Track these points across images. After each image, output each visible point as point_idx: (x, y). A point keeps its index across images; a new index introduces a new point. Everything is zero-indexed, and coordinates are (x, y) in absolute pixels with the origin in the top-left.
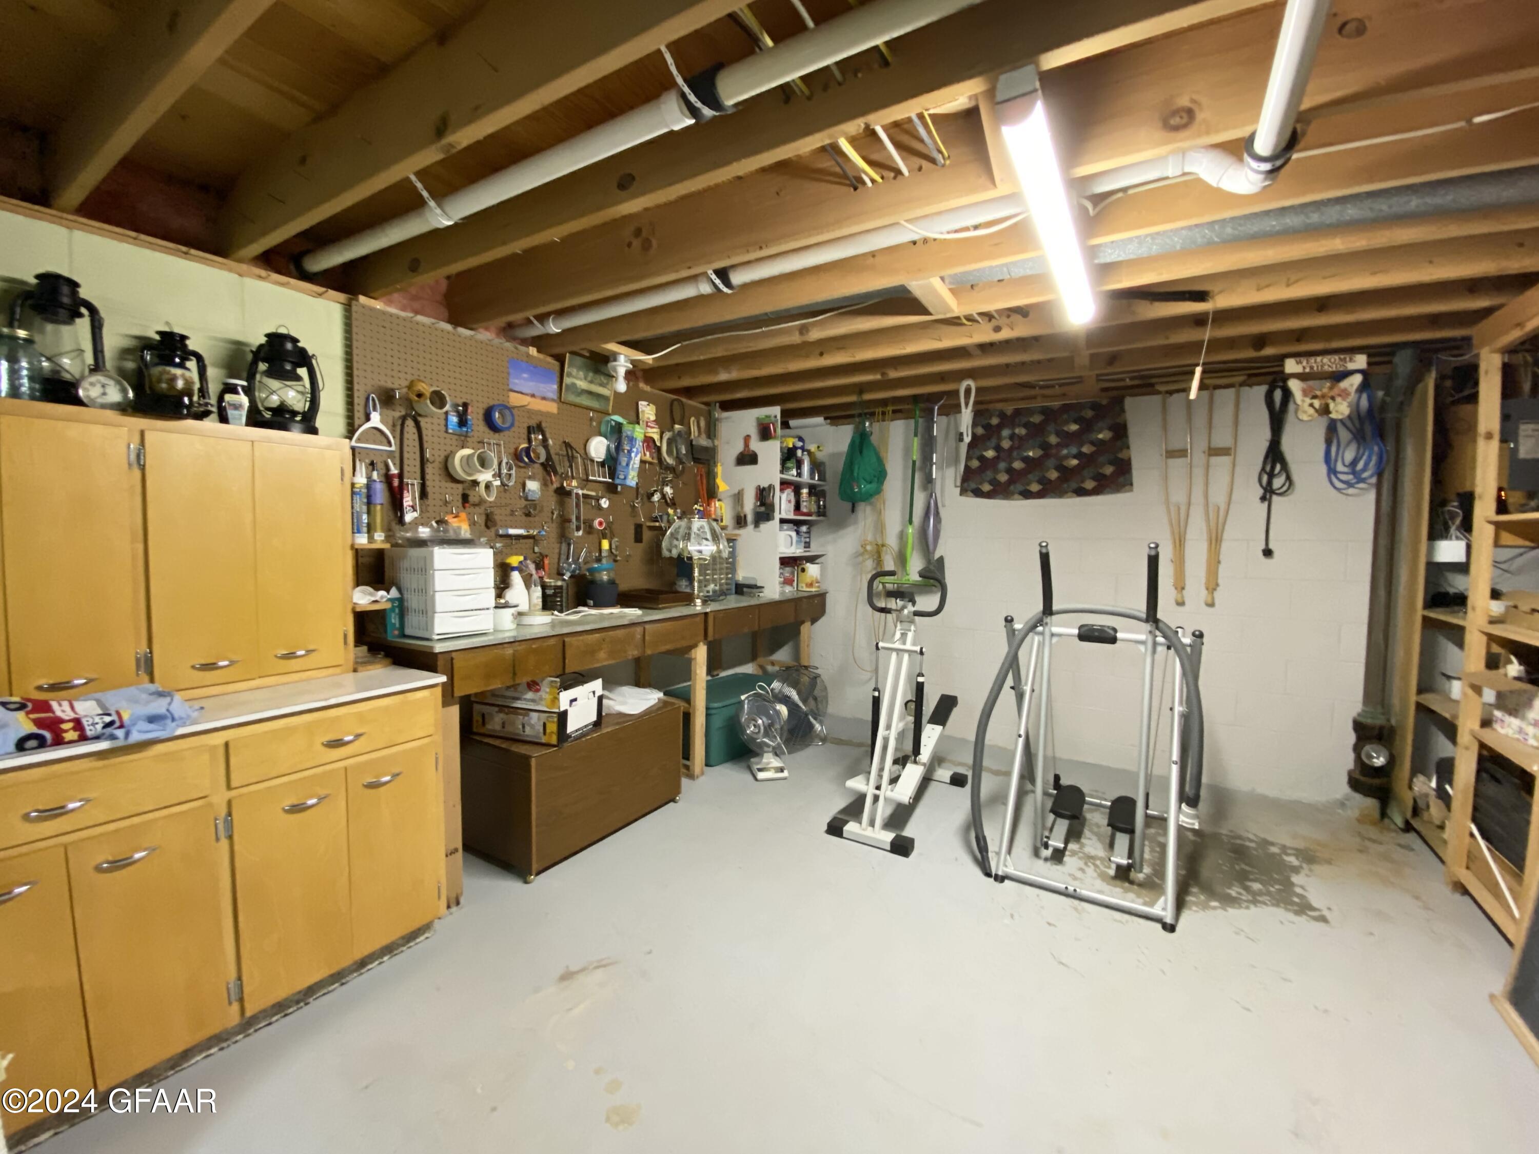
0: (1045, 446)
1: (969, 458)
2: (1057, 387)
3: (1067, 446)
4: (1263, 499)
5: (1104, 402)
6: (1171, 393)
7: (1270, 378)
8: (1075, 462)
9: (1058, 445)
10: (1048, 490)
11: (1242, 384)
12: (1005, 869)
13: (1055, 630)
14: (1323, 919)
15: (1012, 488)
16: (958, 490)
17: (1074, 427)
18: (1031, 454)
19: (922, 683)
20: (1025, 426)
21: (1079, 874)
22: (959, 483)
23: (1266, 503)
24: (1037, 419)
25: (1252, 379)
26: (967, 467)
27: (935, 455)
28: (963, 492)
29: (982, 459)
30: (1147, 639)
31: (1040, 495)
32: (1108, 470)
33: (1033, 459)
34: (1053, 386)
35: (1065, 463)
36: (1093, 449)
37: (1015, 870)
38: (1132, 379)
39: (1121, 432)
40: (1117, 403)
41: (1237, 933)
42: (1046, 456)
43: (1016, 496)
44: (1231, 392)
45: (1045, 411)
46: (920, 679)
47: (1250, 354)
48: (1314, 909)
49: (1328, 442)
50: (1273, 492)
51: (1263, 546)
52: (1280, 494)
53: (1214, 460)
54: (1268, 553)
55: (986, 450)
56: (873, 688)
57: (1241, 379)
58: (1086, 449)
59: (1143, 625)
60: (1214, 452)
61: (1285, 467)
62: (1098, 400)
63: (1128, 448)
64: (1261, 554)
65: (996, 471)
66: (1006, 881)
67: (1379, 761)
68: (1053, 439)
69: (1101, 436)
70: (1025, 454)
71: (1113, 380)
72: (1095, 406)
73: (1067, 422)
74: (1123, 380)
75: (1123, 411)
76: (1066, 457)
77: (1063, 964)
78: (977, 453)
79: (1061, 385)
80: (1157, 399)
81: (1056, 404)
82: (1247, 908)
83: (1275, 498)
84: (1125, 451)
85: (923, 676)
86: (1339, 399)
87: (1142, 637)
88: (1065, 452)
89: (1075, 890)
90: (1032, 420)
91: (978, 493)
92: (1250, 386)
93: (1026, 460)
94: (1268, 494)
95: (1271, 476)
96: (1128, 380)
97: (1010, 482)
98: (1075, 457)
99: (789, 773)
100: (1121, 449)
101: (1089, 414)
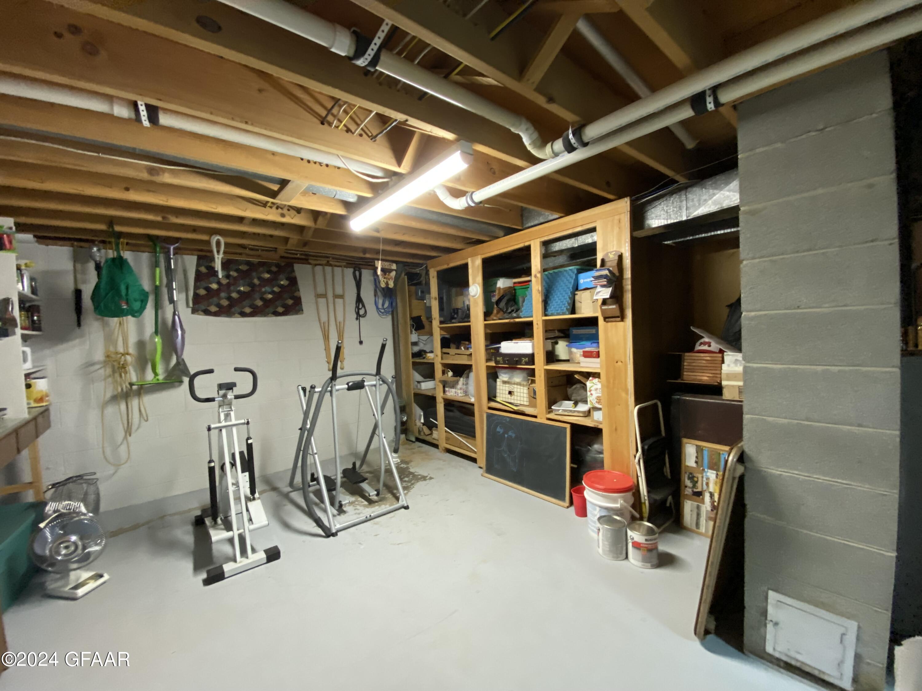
0: (252, 286)
1: (196, 288)
2: (260, 251)
3: (264, 286)
4: (357, 319)
5: (283, 264)
6: (316, 265)
7: (354, 266)
8: (270, 296)
9: (259, 285)
10: (256, 312)
11: (345, 267)
12: (336, 527)
13: (337, 387)
14: (431, 478)
15: (233, 310)
16: (190, 310)
17: (267, 276)
18: (242, 289)
19: (251, 444)
20: (237, 270)
21: (357, 511)
22: (191, 304)
23: (358, 320)
24: (244, 267)
25: (348, 265)
26: (196, 295)
27: (174, 283)
28: (194, 311)
29: (208, 289)
30: (376, 383)
31: (252, 315)
32: (290, 302)
33: (244, 292)
34: (258, 250)
35: (265, 296)
36: (280, 290)
37: (340, 525)
38: (301, 254)
39: (293, 282)
40: (290, 266)
41: (422, 496)
42: (253, 290)
43: (237, 315)
44: (340, 269)
45: (248, 263)
46: (250, 442)
47: (361, 255)
48: (427, 477)
49: (375, 296)
50: (360, 316)
51: (359, 340)
52: (362, 317)
53: (337, 300)
54: (361, 342)
55: (211, 284)
56: (208, 461)
57: (344, 264)
58: (276, 289)
59: (374, 378)
60: (336, 296)
61: (364, 306)
62: (279, 262)
63: (299, 291)
64: (358, 344)
65: (220, 299)
66: (339, 533)
67: (405, 419)
68: (256, 281)
69: (282, 283)
70: (238, 289)
71: (290, 253)
72: (277, 265)
73: (263, 272)
74: (297, 254)
75: (293, 271)
76: (265, 293)
77: (400, 544)
78: (204, 284)
79: (263, 250)
80: (309, 267)
81: (255, 260)
82: (413, 487)
83: (361, 318)
84: (297, 292)
85: (251, 439)
86: (390, 280)
87: (374, 383)
88: (263, 290)
89: (370, 516)
90: (240, 267)
91: (207, 312)
92: (347, 268)
93: (239, 292)
94: (358, 316)
95: (359, 309)
96: (299, 255)
97: (230, 306)
98: (270, 293)
99: (109, 575)
100: (295, 291)
101: (274, 269)
